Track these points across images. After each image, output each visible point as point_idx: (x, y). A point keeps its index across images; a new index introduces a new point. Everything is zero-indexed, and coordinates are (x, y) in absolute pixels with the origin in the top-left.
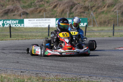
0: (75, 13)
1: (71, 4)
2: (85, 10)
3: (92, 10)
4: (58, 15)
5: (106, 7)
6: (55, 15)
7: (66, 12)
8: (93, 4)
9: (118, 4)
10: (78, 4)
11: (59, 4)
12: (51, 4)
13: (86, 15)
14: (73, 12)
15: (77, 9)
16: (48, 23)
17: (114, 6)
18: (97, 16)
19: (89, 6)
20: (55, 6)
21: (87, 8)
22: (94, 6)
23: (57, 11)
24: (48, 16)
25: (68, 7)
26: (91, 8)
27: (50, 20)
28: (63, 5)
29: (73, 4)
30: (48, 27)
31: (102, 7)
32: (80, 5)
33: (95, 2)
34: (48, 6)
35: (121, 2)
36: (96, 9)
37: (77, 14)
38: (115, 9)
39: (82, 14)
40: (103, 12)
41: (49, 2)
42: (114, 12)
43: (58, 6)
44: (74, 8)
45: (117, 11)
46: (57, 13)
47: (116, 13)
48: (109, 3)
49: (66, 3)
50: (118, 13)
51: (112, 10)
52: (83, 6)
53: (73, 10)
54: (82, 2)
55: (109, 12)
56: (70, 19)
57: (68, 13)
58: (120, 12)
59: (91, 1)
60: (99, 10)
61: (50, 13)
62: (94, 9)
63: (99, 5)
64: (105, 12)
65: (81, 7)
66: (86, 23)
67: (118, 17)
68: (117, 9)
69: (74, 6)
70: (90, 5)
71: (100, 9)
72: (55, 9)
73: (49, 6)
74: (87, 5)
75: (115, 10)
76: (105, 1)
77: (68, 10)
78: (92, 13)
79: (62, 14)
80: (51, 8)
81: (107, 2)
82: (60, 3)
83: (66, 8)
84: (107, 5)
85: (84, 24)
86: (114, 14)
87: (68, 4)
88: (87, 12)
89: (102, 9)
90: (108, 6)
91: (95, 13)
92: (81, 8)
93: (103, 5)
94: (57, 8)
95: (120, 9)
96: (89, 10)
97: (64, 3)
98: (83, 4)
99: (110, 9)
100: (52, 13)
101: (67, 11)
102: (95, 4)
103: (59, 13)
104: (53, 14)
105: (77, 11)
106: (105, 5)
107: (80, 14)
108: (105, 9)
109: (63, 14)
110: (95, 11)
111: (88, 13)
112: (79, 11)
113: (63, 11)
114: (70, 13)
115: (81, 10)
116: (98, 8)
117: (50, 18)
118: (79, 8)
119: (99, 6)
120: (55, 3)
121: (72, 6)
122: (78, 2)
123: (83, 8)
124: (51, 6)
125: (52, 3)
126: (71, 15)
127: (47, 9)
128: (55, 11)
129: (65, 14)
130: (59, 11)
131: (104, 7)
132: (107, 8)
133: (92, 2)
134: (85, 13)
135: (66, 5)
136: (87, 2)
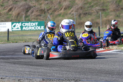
0: (31, 16)
1: (27, 7)
2: (41, 13)
3: (48, 13)
4: (13, 18)
5: (63, 9)
6: (11, 19)
7: (21, 15)
8: (50, 6)
9: (75, 6)
10: (34, 7)
11: (14, 8)
12: (6, 8)
13: (42, 18)
14: (29, 15)
15: (33, 12)
16: (3, 27)
17: (71, 8)
18: (53, 18)
19: (45, 9)
20: (10, 10)
21: (44, 11)
22: (50, 9)
23: (12, 14)
24: (3, 20)
25: (23, 10)
26: (48, 10)
27: (5, 24)
28: (18, 8)
29: (29, 7)
30: (7, 31)
31: (59, 9)
32: (36, 8)
33: (51, 5)
34: (2, 9)
35: (78, 4)
36: (53, 11)
37: (33, 17)
38: (72, 11)
39: (38, 17)
40: (60, 15)
41: (3, 5)
42: (71, 15)
43: (13, 9)
44: (30, 11)
45: (75, 13)
46: (12, 17)
47: (73, 16)
48: (65, 5)
49: (21, 6)
50: (76, 16)
51: (69, 12)
52: (39, 9)
53: (29, 13)
54: (38, 4)
55: (67, 14)
56: (26, 22)
57: (24, 16)
58: (77, 14)
59: (48, 3)
60: (56, 13)
61: (5, 17)
62: (50, 12)
63: (56, 7)
64: (62, 15)
65: (37, 9)
66: (43, 27)
67: (76, 19)
68: (74, 11)
69: (30, 9)
70: (47, 7)
71: (56, 11)
72: (10, 13)
73: (4, 9)
74: (43, 8)
75: (73, 13)
76: (61, 3)
77: (23, 13)
78: (49, 16)
79: (17, 17)
80: (5, 11)
81: (64, 4)
82: (15, 6)
83: (21, 12)
84: (64, 7)
85: (41, 28)
86: (72, 17)
87: (24, 7)
88: (43, 15)
89: (58, 12)
90: (65, 9)
91: (52, 15)
92: (37, 11)
93: (60, 8)
94: (12, 12)
95: (77, 11)
96: (46, 13)
97: (19, 6)
98: (39, 7)
99: (67, 11)
100: (7, 16)
101: (23, 15)
102: (52, 7)
103: (15, 17)
104: (8, 18)
105: (33, 14)
106: (61, 7)
107: (36, 17)
108: (62, 11)
109: (19, 17)
110: (51, 14)
111: (45, 16)
112: (35, 14)
113: (19, 14)
114: (26, 17)
115: (37, 13)
116: (55, 11)
117: (5, 22)
118: (35, 10)
119: (55, 9)
120: (10, 6)
121: (27, 9)
122: (34, 5)
123: (39, 11)
124: (6, 9)
125: (7, 6)
126: (27, 19)
127: (1, 12)
128: (10, 14)
129: (21, 17)
130: (15, 15)
131: (61, 9)
132: (64, 11)
133: (48, 5)
134: (42, 16)
135: (22, 8)
136: (43, 5)
